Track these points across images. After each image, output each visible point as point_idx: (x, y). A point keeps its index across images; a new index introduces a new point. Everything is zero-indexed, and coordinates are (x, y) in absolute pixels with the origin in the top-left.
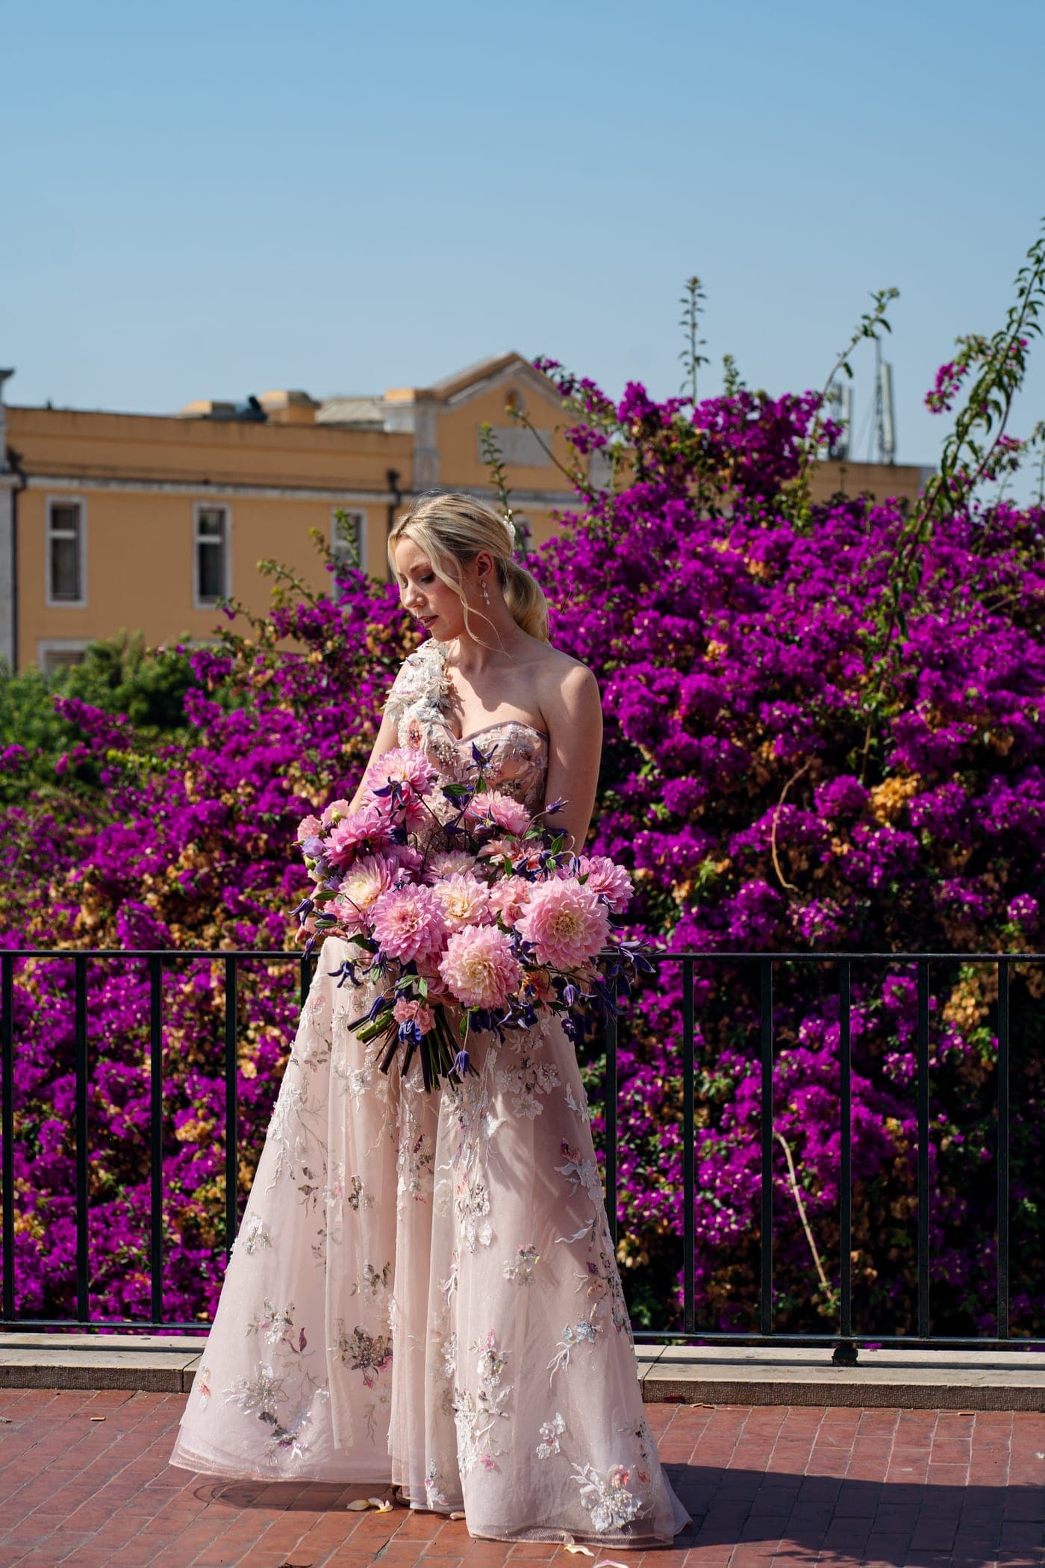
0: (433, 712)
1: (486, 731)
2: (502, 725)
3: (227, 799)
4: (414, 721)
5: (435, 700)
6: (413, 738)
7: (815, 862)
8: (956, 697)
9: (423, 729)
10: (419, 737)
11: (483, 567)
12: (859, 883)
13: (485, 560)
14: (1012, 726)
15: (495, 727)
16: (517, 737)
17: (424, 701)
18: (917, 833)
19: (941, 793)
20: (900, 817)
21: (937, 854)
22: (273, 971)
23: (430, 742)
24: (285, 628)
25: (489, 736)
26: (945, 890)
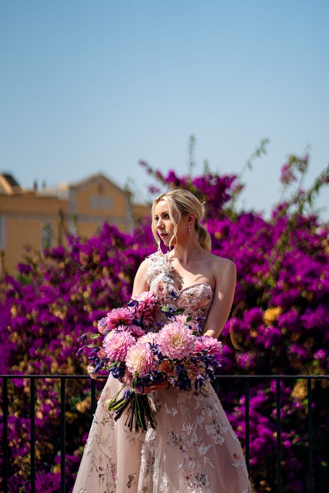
0: (168, 279)
1: (193, 287)
2: (199, 285)
3: (28, 317)
4: (160, 282)
5: (168, 274)
6: (160, 289)
7: (244, 339)
8: (292, 280)
9: (164, 286)
10: (163, 289)
11: (190, 220)
12: (261, 347)
13: (192, 216)
14: (312, 291)
15: (197, 285)
16: (205, 289)
17: (163, 274)
18: (280, 329)
19: (289, 314)
20: (275, 323)
21: (288, 336)
22: (48, 380)
23: (168, 291)
24: (47, 254)
25: (194, 289)
26: (292, 349)
